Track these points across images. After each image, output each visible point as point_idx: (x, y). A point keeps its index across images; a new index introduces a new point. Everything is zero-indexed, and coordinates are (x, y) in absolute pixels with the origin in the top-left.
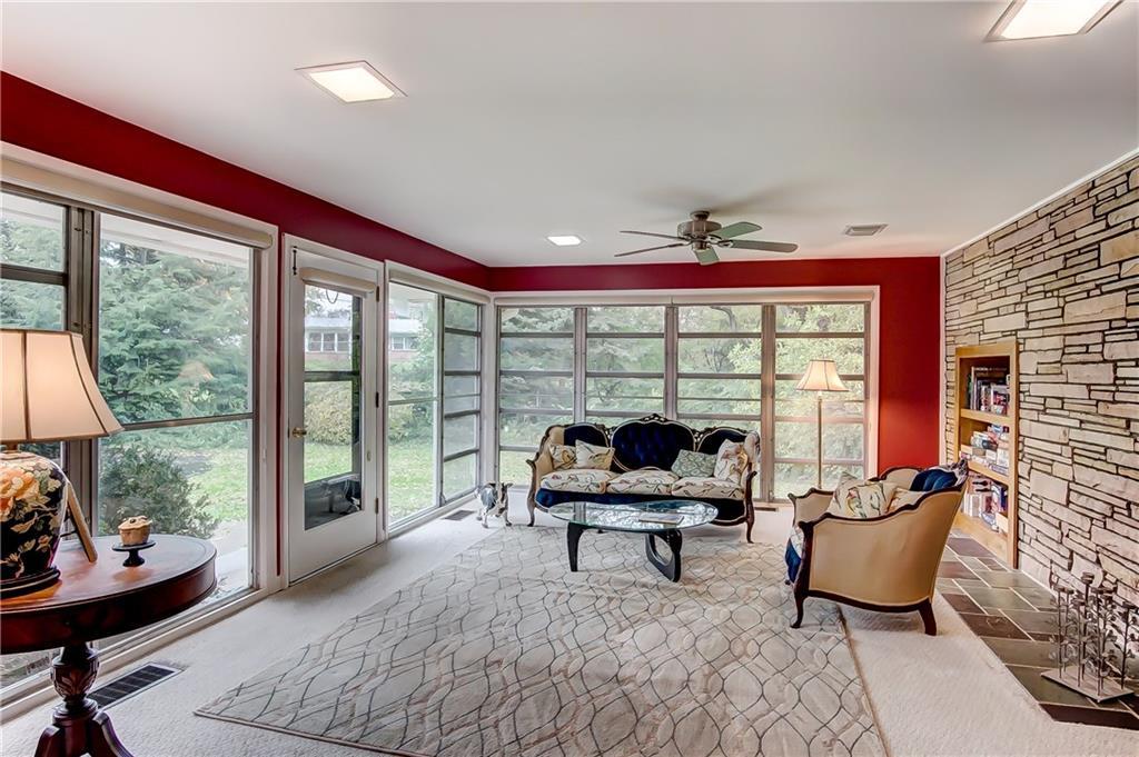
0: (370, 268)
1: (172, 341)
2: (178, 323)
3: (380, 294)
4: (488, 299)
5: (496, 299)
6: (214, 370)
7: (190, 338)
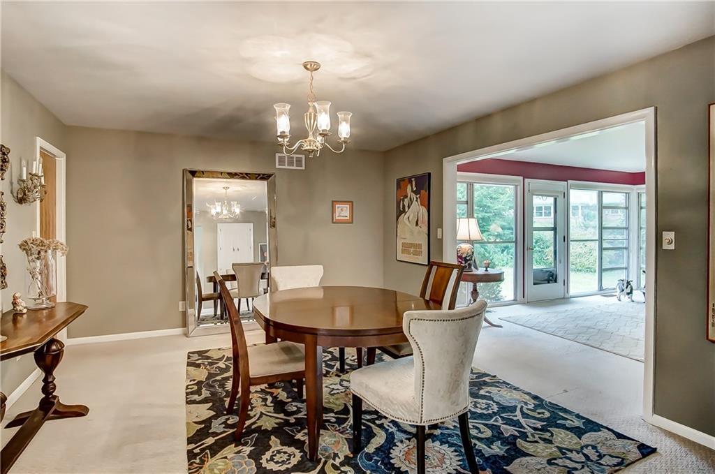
0: (561, 185)
1: (484, 214)
2: (485, 206)
3: (566, 196)
4: (632, 189)
5: (638, 189)
6: (503, 228)
7: (491, 212)
